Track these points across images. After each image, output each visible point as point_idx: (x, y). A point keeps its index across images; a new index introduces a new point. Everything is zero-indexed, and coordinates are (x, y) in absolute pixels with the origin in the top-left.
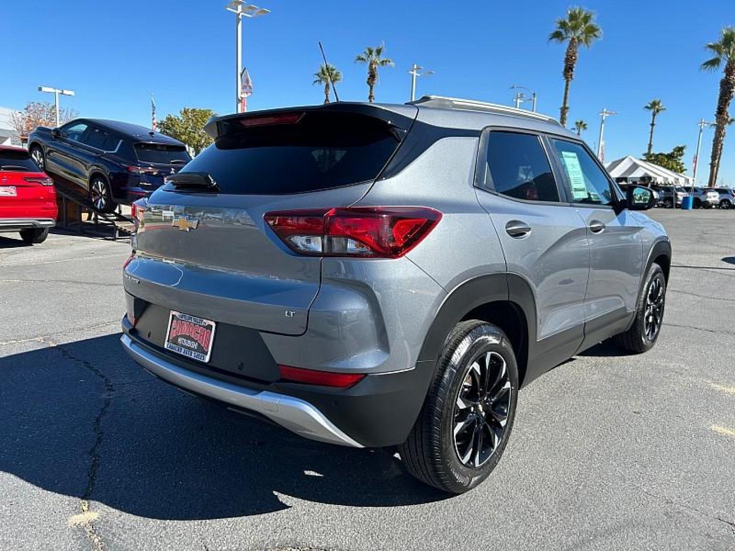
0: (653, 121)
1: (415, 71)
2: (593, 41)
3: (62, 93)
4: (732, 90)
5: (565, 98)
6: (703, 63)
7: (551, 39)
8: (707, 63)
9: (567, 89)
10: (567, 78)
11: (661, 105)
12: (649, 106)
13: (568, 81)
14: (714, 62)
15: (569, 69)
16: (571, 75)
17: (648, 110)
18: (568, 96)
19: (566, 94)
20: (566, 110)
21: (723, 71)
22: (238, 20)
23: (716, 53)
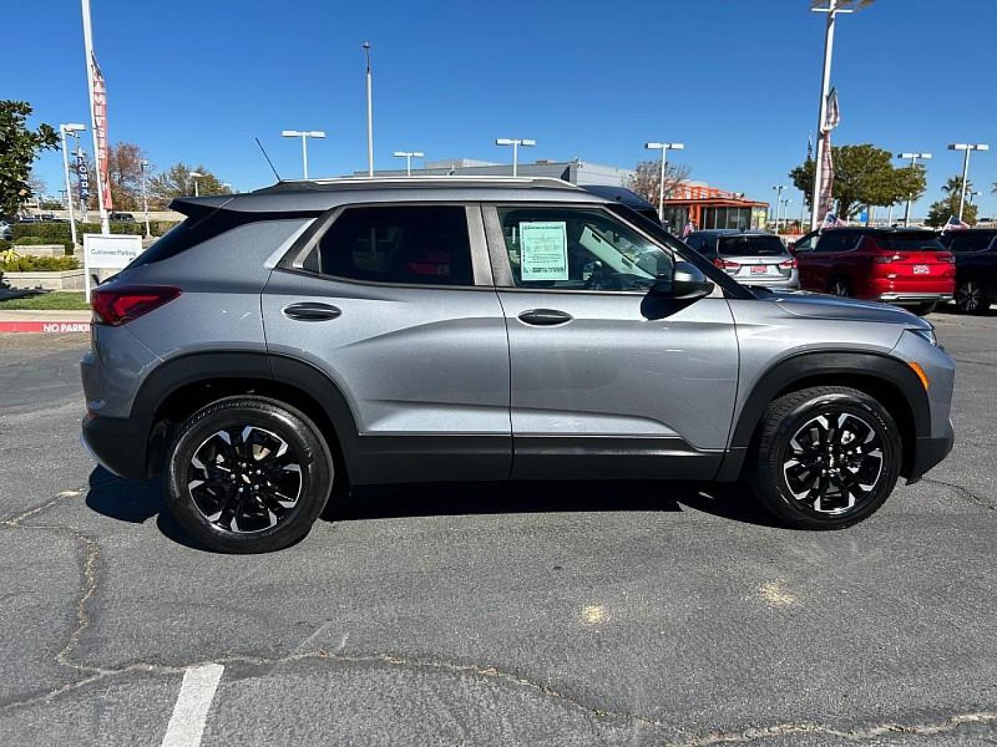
3: (670, 148)
22: (830, 21)
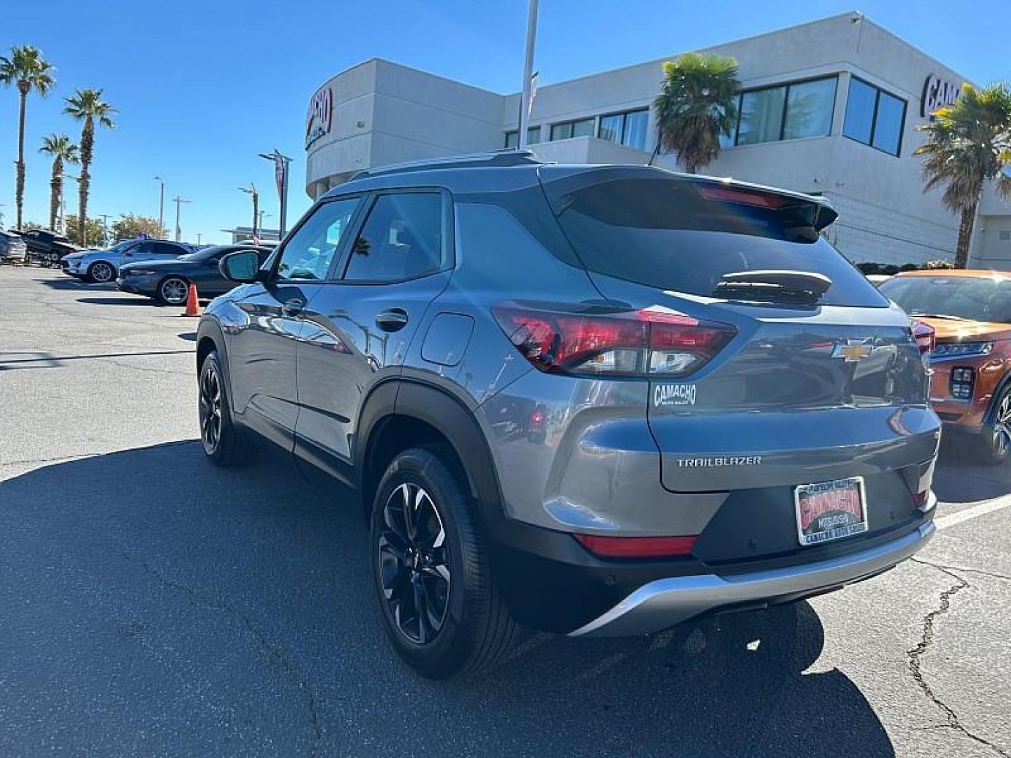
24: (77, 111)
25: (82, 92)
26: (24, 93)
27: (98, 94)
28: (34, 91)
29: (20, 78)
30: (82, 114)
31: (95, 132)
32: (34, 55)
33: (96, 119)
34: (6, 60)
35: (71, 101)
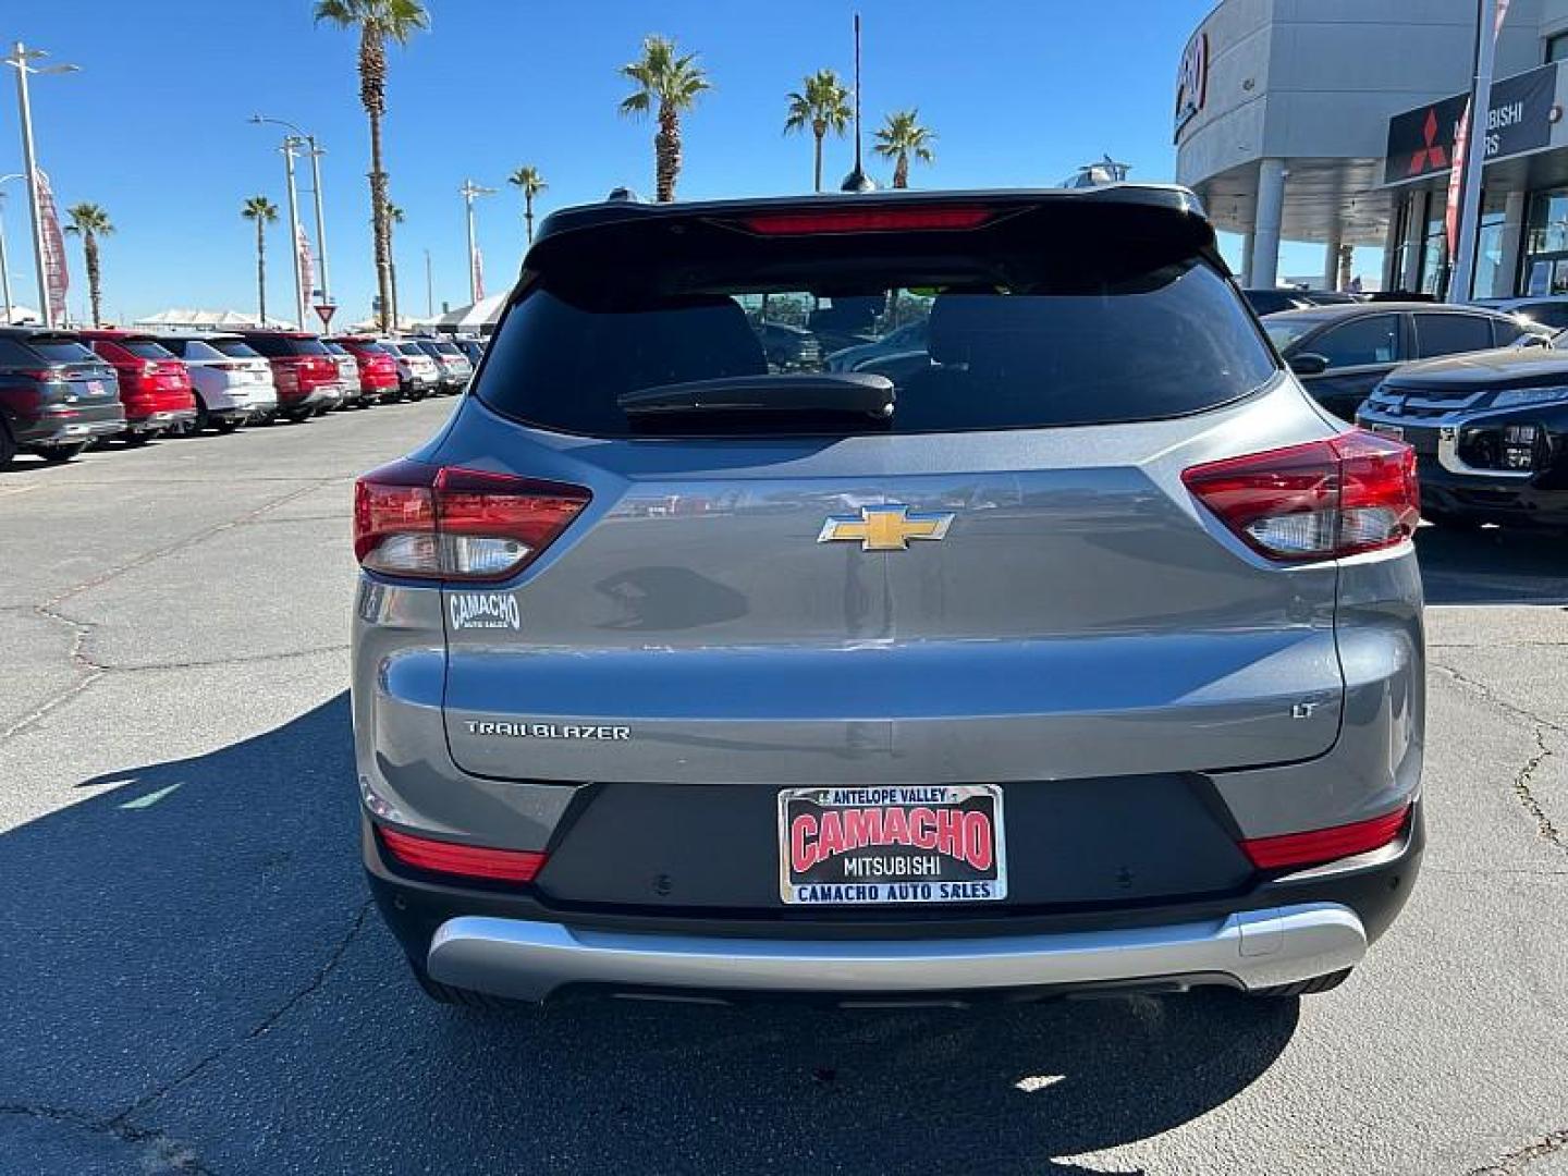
0: (529, 209)
1: (22, 61)
2: (409, 30)
4: (676, 156)
5: (376, 153)
6: (624, 100)
7: (322, 15)
8: (629, 102)
9: (375, 134)
10: (371, 108)
11: (537, 177)
12: (517, 178)
13: (374, 116)
14: (639, 101)
15: (371, 90)
16: (380, 102)
17: (517, 186)
18: (381, 147)
19: (375, 143)
20: (383, 180)
21: (657, 119)
23: (641, 83)
24: (887, 147)
25: (893, 120)
26: (819, 136)
27: (913, 116)
28: (831, 131)
29: (815, 118)
30: (895, 149)
31: (909, 172)
32: (830, 81)
33: (910, 154)
34: (797, 96)
35: (880, 135)
